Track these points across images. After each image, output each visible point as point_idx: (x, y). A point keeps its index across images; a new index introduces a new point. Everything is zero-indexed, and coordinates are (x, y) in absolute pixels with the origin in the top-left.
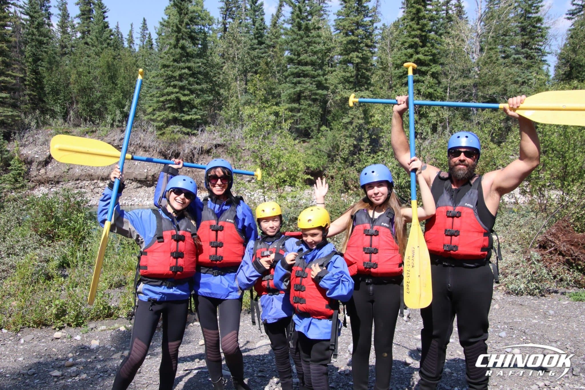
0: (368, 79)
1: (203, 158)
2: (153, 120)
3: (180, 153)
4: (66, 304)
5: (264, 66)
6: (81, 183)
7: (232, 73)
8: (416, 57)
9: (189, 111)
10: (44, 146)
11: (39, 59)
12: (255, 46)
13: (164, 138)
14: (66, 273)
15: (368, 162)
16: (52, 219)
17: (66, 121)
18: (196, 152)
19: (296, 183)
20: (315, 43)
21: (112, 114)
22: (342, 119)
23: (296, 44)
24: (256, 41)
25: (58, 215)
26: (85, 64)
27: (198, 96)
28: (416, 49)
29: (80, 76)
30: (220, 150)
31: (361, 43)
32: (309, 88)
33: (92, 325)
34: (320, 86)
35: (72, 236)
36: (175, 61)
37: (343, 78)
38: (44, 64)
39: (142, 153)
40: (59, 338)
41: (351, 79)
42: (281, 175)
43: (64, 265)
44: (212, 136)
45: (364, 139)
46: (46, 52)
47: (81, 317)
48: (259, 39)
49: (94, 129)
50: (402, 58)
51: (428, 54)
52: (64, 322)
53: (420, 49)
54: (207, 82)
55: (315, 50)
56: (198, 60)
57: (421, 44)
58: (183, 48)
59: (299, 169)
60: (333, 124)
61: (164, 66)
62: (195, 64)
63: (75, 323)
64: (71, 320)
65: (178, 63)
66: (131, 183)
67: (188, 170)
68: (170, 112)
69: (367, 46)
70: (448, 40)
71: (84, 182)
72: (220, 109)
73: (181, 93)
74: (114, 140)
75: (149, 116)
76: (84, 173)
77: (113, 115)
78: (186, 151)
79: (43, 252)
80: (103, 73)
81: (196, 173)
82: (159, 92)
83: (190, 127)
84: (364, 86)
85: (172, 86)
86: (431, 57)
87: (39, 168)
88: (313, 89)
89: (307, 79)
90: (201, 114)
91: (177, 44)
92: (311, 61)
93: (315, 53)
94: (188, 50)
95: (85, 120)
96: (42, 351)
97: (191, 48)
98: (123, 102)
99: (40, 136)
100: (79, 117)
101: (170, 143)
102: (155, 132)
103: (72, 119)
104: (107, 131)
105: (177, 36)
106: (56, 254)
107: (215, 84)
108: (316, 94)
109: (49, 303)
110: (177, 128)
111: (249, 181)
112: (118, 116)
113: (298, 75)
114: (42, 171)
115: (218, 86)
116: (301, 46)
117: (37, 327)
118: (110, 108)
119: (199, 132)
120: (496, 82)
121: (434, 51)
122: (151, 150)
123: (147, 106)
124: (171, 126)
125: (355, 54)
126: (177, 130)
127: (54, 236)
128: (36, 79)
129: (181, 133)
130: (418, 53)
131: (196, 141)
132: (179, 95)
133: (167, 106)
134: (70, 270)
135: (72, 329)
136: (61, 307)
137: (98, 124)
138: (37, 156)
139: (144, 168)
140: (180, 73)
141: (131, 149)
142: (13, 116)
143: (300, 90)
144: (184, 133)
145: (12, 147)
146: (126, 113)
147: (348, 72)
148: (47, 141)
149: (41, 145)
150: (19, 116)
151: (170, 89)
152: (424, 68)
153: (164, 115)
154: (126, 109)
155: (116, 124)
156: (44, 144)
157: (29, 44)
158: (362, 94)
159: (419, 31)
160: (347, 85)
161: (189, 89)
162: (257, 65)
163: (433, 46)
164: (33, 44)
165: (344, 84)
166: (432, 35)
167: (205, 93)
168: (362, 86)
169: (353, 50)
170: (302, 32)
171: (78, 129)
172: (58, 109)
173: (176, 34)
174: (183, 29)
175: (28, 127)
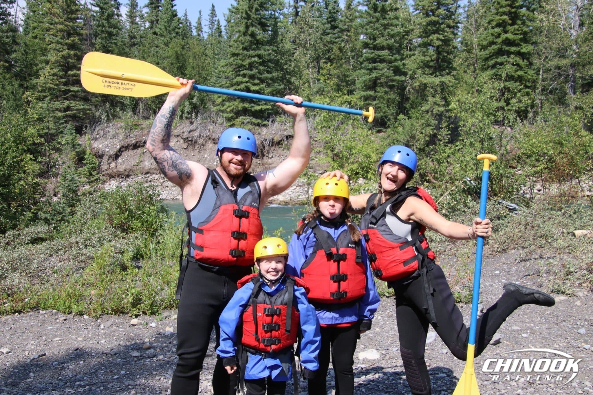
0: (451, 63)
1: (274, 150)
2: (223, 111)
4: (141, 293)
5: (337, 52)
6: (151, 177)
7: (304, 60)
8: (504, 36)
9: (259, 101)
10: (114, 139)
12: (328, 31)
14: (140, 265)
15: (445, 153)
16: (126, 212)
17: (135, 114)
18: (266, 144)
19: (369, 176)
20: (392, 25)
22: (421, 107)
23: (372, 27)
24: (329, 26)
25: (131, 208)
26: (154, 55)
27: (269, 85)
28: (504, 27)
31: (442, 23)
32: (385, 74)
33: (166, 314)
34: (398, 71)
35: (145, 229)
36: (244, 49)
37: (422, 62)
39: (211, 145)
40: (135, 325)
41: (431, 64)
42: (353, 166)
43: (138, 257)
44: (283, 127)
45: (442, 128)
46: (116, 44)
47: (156, 306)
48: (332, 23)
50: (488, 38)
51: (518, 33)
52: (139, 310)
53: (509, 28)
54: (278, 70)
55: (392, 33)
56: (268, 48)
57: (510, 22)
58: (253, 35)
59: (372, 160)
60: (411, 112)
61: (234, 55)
62: (266, 51)
63: (150, 311)
64: (146, 309)
65: (247, 51)
67: (259, 162)
68: (240, 102)
69: (449, 26)
70: (542, 16)
71: (154, 175)
73: (251, 83)
74: (183, 133)
75: (218, 107)
76: (153, 167)
79: (119, 244)
80: (172, 64)
81: (266, 166)
82: (228, 82)
83: (261, 118)
84: (445, 70)
85: (242, 76)
86: (522, 36)
87: (109, 161)
88: (390, 75)
89: (383, 65)
90: (272, 104)
91: (246, 31)
92: (388, 45)
93: (392, 36)
94: (258, 37)
95: (155, 112)
96: (121, 336)
97: (261, 35)
99: (110, 129)
100: (149, 109)
102: (225, 123)
103: (141, 111)
105: (247, 23)
106: (130, 245)
107: (286, 73)
108: (393, 80)
109: (126, 291)
110: (247, 119)
112: (187, 108)
113: (374, 60)
114: (113, 165)
115: (290, 74)
116: (377, 29)
117: (115, 314)
119: (270, 123)
121: (526, 29)
123: (216, 97)
124: (241, 117)
125: (434, 37)
126: (247, 121)
127: (128, 228)
129: (251, 124)
130: (506, 32)
131: (267, 132)
132: (248, 84)
134: (144, 262)
135: (147, 317)
136: (137, 295)
138: (107, 150)
139: (214, 161)
140: (250, 61)
141: (201, 141)
142: (84, 109)
143: (376, 77)
144: (255, 124)
145: (83, 141)
146: (195, 104)
147: (427, 55)
148: (117, 134)
149: (111, 139)
150: (90, 110)
151: (239, 79)
152: (513, 49)
153: (233, 106)
154: (195, 100)
155: (186, 115)
156: (114, 137)
157: (99, 36)
158: (443, 79)
159: (508, 8)
160: (427, 70)
161: (258, 78)
162: (331, 51)
163: (524, 23)
164: (104, 36)
165: (423, 69)
166: (523, 11)
167: (275, 83)
168: (442, 70)
169: (434, 32)
170: (378, 15)
171: (147, 122)
172: (127, 101)
173: (246, 21)
174: (253, 16)
175: (99, 120)
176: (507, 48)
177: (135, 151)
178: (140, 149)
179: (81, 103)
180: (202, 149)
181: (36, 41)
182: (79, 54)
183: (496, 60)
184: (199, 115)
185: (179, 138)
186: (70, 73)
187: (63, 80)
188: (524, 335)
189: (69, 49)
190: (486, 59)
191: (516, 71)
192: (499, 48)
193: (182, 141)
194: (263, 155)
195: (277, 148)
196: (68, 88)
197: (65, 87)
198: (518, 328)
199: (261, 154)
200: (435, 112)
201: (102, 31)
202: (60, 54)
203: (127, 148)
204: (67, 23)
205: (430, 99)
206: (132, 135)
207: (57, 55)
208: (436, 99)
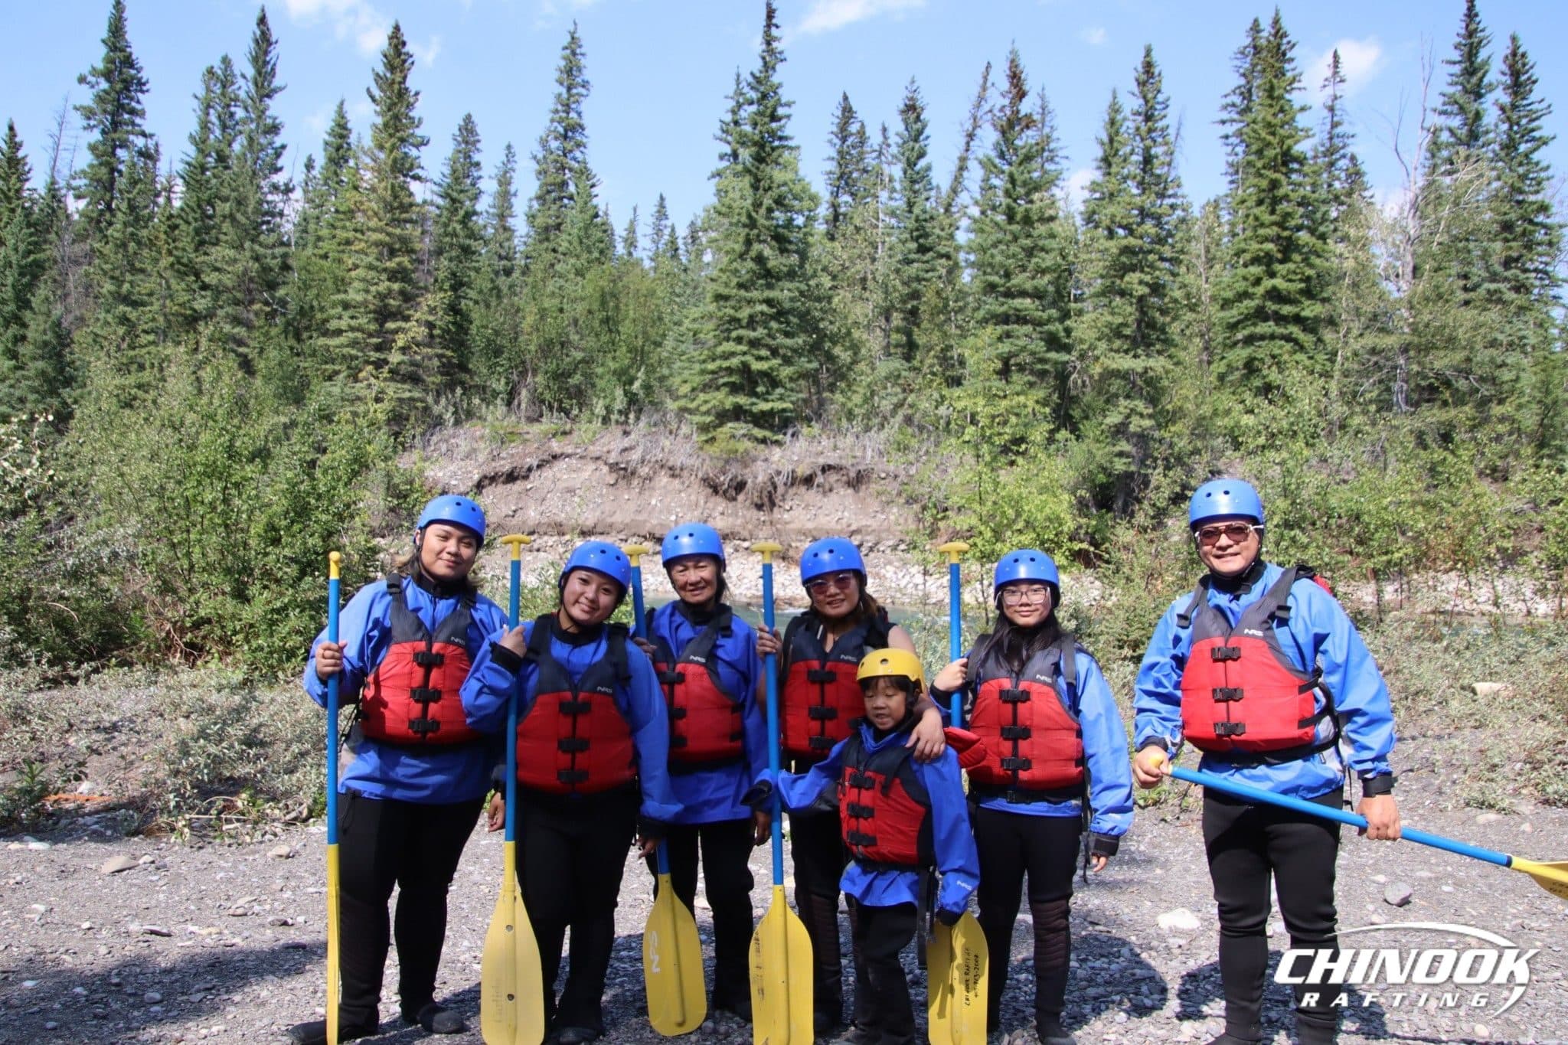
0: (1163, 331)
1: (796, 494)
2: (690, 412)
3: (746, 483)
5: (935, 300)
6: (538, 541)
8: (1268, 283)
9: (768, 393)
10: (468, 461)
11: (462, 284)
12: (912, 256)
13: (713, 450)
17: (511, 410)
18: (780, 481)
20: (1043, 249)
21: (605, 397)
22: (1105, 417)
23: (1002, 251)
24: (914, 246)
27: (787, 361)
28: (1268, 265)
29: (542, 318)
30: (833, 477)
31: (1150, 252)
32: (1029, 347)
34: (1054, 342)
36: (740, 286)
37: (1106, 326)
38: (472, 294)
39: (665, 480)
41: (1127, 332)
44: (816, 448)
46: (477, 270)
48: (921, 241)
49: (568, 427)
50: (1236, 285)
51: (1294, 277)
53: (1277, 267)
54: (806, 331)
55: (1043, 266)
56: (788, 285)
57: (1279, 256)
58: (760, 259)
60: (1084, 427)
61: (719, 297)
62: (784, 293)
65: (747, 291)
66: (642, 544)
67: (762, 518)
68: (727, 395)
69: (1162, 259)
70: (1340, 248)
71: (546, 538)
72: (832, 388)
73: (753, 355)
74: (609, 452)
75: (682, 403)
76: (544, 520)
77: (608, 400)
78: (760, 479)
80: (590, 312)
81: (779, 526)
82: (706, 352)
83: (771, 427)
84: (1153, 345)
85: (734, 340)
86: (1303, 285)
88: (1038, 349)
89: (1028, 328)
90: (794, 399)
91: (747, 252)
92: (1036, 288)
93: (1043, 272)
94: (771, 264)
95: (551, 408)
97: (776, 261)
98: (632, 372)
99: (460, 441)
100: (539, 402)
101: (727, 462)
102: (695, 436)
103: (523, 406)
104: (595, 433)
105: (748, 234)
107: (823, 336)
108: (1044, 361)
110: (741, 428)
111: (895, 548)
112: (618, 401)
113: (1005, 319)
115: (830, 339)
116: (1014, 255)
118: (601, 384)
119: (788, 438)
120: (1451, 342)
121: (1311, 272)
122: (685, 473)
123: (677, 380)
124: (730, 425)
125: (1133, 278)
126: (742, 432)
128: (454, 323)
129: (749, 439)
130: (1272, 275)
131: (782, 457)
132: (748, 358)
133: (721, 381)
137: (577, 416)
138: (454, 482)
139: (670, 513)
140: (752, 311)
141: (644, 471)
142: (412, 399)
143: (1010, 352)
144: (757, 439)
145: (407, 462)
146: (636, 394)
147: (1120, 314)
148: (474, 450)
149: (462, 460)
150: (422, 401)
151: (729, 346)
152: (1287, 310)
153: (714, 401)
154: (636, 386)
155: (614, 417)
156: (468, 456)
157: (445, 255)
158: (1151, 363)
159: (1275, 229)
160: (1117, 343)
161: (768, 347)
162: (916, 295)
163: (1306, 260)
164: (454, 253)
165: (1109, 340)
166: (1304, 236)
167: (801, 355)
168: (1149, 345)
169: (1133, 268)
170: (1015, 228)
171: (536, 428)
172: (500, 385)
173: (747, 230)
174: (762, 221)
175: (438, 422)
176: (1275, 307)
177: (509, 486)
178: (519, 482)
179: (406, 386)
180: (646, 486)
181: (326, 264)
182: (409, 288)
183: (1252, 328)
184: (643, 418)
185: (600, 462)
186: (391, 325)
187: (375, 340)
188: (1446, 888)
189: (389, 279)
190: (1233, 327)
191: (1295, 352)
192: (1258, 306)
193: (605, 469)
194: (773, 504)
195: (803, 489)
196: (382, 357)
197: (378, 355)
198: (1429, 875)
199: (768, 501)
200: (1132, 428)
201: (451, 245)
202: (373, 289)
203: (493, 479)
204: (390, 229)
205: (1122, 402)
206: (503, 454)
207: (367, 291)
208: (1136, 402)
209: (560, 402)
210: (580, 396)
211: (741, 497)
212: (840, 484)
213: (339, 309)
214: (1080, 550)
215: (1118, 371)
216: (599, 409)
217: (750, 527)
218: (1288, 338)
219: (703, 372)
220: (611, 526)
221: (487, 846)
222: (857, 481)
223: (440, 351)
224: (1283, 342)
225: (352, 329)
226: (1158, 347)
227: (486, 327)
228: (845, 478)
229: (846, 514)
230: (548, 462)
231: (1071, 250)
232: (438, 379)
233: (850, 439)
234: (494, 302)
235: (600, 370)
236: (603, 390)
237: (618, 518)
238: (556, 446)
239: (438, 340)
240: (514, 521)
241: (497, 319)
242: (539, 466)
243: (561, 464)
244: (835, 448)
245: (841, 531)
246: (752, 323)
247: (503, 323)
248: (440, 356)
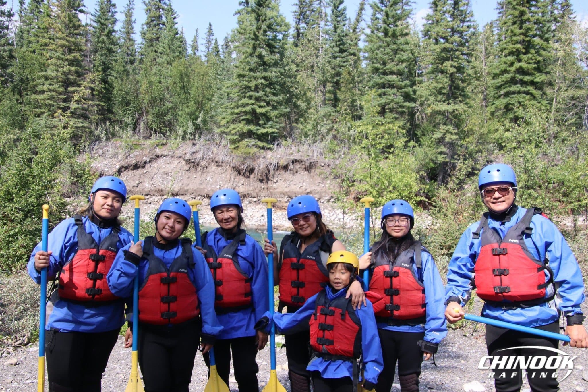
0: (463, 91)
1: (279, 174)
2: (226, 133)
3: (254, 169)
5: (347, 76)
6: (150, 199)
7: (311, 82)
8: (517, 65)
9: (265, 124)
10: (113, 159)
11: (108, 68)
12: (337, 54)
13: (238, 153)
17: (134, 133)
18: (271, 168)
20: (402, 50)
21: (183, 126)
22: (433, 134)
23: (382, 52)
24: (337, 49)
26: (156, 73)
27: (274, 108)
28: (518, 56)
29: (150, 86)
30: (297, 166)
31: (457, 50)
32: (395, 100)
34: (407, 97)
36: (251, 70)
37: (434, 89)
38: (114, 73)
39: (214, 168)
41: (444, 91)
44: (289, 151)
46: (116, 61)
48: (341, 47)
49: (164, 142)
50: (501, 66)
51: (531, 61)
53: (522, 56)
54: (283, 93)
55: (402, 59)
56: (275, 69)
57: (524, 51)
58: (260, 56)
60: (422, 140)
61: (240, 76)
62: (273, 73)
65: (254, 72)
66: (202, 200)
67: (263, 187)
68: (245, 125)
69: (463, 54)
70: (556, 45)
71: (154, 197)
72: (297, 121)
73: (257, 105)
74: (185, 154)
75: (222, 129)
76: (153, 188)
77: (185, 128)
78: (261, 167)
80: (175, 83)
81: (271, 190)
82: (234, 104)
83: (267, 141)
84: (458, 98)
85: (248, 97)
86: (536, 65)
88: (399, 101)
89: (395, 90)
90: (278, 127)
91: (254, 53)
92: (398, 70)
93: (402, 62)
94: (266, 59)
95: (156, 132)
97: (268, 57)
98: (197, 113)
99: (109, 149)
100: (149, 129)
101: (245, 158)
102: (229, 146)
103: (142, 131)
104: (178, 144)
105: (254, 44)
107: (292, 95)
108: (403, 107)
110: (252, 141)
111: (329, 201)
112: (190, 128)
113: (383, 86)
115: (296, 97)
116: (388, 53)
118: (181, 119)
119: (275, 146)
121: (540, 59)
122: (224, 164)
123: (219, 118)
124: (246, 140)
125: (448, 64)
126: (252, 143)
128: (105, 88)
129: (256, 147)
130: (520, 61)
131: (272, 156)
132: (255, 106)
133: (242, 118)
137: (169, 136)
138: (106, 169)
139: (216, 184)
140: (256, 83)
141: (203, 163)
142: (83, 127)
143: (385, 102)
144: (260, 147)
145: (81, 159)
146: (199, 125)
147: (441, 82)
148: (117, 153)
149: (110, 158)
150: (89, 128)
151: (245, 101)
152: (527, 78)
153: (238, 128)
154: (199, 120)
155: (188, 136)
156: (113, 156)
157: (99, 53)
158: (457, 107)
159: (522, 36)
160: (439, 97)
161: (265, 101)
162: (338, 74)
163: (538, 52)
164: (103, 52)
165: (435, 96)
166: (537, 40)
167: (281, 105)
168: (456, 98)
169: (447, 59)
170: (388, 39)
171: (148, 142)
172: (129, 120)
173: (253, 42)
174: (261, 37)
175: (98, 139)
176: (520, 77)
177: (135, 171)
178: (140, 169)
179: (80, 121)
180: (204, 171)
181: (34, 56)
182: (80, 70)
183: (509, 88)
184: (202, 137)
185: (181, 159)
186: (71, 89)
187: (63, 97)
189: (69, 65)
190: (499, 88)
191: (531, 100)
192: (512, 77)
193: (184, 162)
194: (268, 179)
195: (283, 172)
196: (67, 105)
197: (64, 104)
199: (265, 178)
200: (447, 140)
201: (102, 48)
202: (61, 69)
203: (127, 168)
204: (69, 39)
205: (442, 127)
206: (132, 155)
207: (58, 71)
208: (449, 127)
209: (161, 129)
210: (170, 125)
211: (252, 176)
212: (301, 169)
213: (43, 80)
214: (421, 201)
215: (440, 111)
216: (180, 133)
217: (257, 191)
218: (527, 93)
219: (232, 114)
220: (187, 191)
221: (124, 354)
222: (310, 168)
223: (98, 103)
224: (525, 95)
225: (50, 90)
226: (460, 99)
227: (121, 90)
228: (304, 166)
229: (304, 184)
230: (154, 159)
231: (416, 50)
232: (97, 117)
233: (306, 147)
234: (125, 78)
235: (180, 113)
236: (182, 123)
237: (190, 187)
238: (159, 151)
239: (96, 97)
240: (138, 189)
241: (127, 86)
242: (150, 161)
243: (161, 160)
244: (299, 151)
245: (302, 192)
246: (257, 88)
247: (131, 88)
248: (98, 105)
